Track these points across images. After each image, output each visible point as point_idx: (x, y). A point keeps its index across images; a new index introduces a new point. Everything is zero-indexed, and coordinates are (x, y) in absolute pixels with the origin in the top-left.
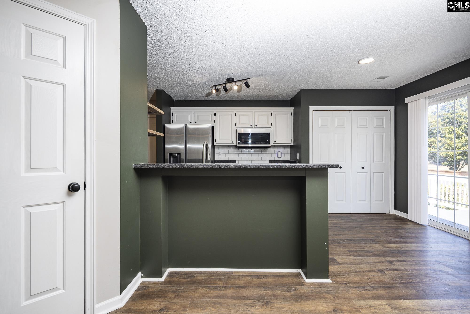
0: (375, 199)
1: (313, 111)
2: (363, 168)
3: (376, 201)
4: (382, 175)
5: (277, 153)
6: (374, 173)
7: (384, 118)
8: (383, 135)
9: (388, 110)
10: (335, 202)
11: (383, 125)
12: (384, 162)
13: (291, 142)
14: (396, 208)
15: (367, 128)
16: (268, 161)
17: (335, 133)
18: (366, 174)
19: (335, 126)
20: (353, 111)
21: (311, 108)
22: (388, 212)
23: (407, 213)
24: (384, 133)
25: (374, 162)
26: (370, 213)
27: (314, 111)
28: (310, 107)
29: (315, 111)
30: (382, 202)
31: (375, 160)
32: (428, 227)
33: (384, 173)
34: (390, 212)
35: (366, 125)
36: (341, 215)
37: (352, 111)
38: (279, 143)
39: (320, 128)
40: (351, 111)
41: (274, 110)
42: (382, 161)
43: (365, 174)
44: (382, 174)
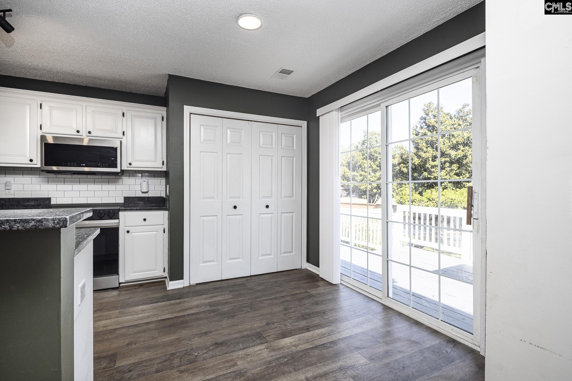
0: (283, 252)
1: (190, 114)
2: (267, 207)
3: (284, 253)
4: (292, 216)
5: (140, 184)
6: (282, 213)
7: (295, 136)
8: (293, 160)
9: (299, 126)
10: (227, 262)
11: (293, 146)
12: (294, 198)
13: (161, 166)
14: (308, 261)
15: (273, 148)
16: (123, 197)
17: (227, 153)
18: (271, 217)
19: (227, 143)
20: (254, 121)
21: (187, 109)
22: (298, 267)
23: (319, 267)
24: (294, 157)
25: (282, 197)
26: (277, 272)
27: (192, 114)
28: (184, 106)
29: (194, 114)
30: (291, 254)
31: (283, 196)
32: (341, 287)
33: (294, 214)
34: (302, 267)
35: (272, 145)
36: (234, 281)
37: (252, 121)
38: (137, 165)
39: (202, 143)
40: (250, 121)
41: (129, 108)
42: (292, 196)
43: (270, 215)
44: (292, 214)
